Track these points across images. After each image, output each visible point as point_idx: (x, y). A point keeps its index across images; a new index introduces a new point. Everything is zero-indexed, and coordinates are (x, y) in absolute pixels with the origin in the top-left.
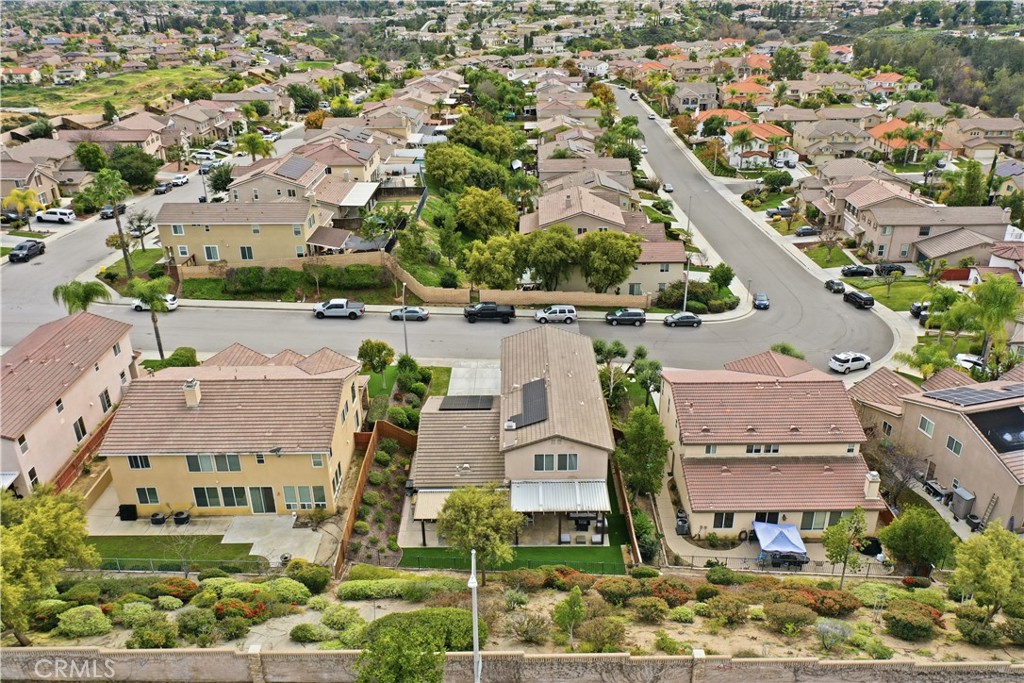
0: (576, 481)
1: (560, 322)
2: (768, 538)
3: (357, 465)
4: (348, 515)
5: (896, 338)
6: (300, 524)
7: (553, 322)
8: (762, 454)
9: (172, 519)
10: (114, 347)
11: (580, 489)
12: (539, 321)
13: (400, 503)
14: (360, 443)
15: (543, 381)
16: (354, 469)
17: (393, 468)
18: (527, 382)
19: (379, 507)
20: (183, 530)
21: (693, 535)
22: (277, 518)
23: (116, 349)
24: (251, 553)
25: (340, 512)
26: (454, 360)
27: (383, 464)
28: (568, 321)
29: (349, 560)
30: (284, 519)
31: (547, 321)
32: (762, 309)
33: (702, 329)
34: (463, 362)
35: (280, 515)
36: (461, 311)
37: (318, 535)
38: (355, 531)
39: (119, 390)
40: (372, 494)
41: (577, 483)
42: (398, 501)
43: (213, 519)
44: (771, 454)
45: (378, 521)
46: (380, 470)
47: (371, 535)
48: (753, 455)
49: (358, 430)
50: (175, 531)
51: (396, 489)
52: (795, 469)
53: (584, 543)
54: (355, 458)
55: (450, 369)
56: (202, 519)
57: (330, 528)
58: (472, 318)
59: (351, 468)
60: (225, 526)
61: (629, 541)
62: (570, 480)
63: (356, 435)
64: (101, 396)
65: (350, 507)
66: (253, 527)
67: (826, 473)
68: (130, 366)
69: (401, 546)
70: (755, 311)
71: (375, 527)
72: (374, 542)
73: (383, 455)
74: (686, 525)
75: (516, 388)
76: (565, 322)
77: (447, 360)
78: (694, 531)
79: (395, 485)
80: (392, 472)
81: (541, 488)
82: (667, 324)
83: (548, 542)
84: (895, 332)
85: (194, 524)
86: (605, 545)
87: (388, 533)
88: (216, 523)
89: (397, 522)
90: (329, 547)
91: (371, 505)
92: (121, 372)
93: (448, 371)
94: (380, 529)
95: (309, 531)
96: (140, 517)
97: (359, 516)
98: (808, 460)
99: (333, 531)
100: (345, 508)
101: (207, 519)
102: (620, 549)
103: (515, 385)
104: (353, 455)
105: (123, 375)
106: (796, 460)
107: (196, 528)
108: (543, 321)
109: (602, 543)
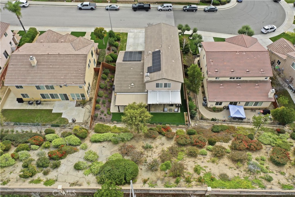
0: (170, 91)
1: (167, 10)
2: (233, 111)
3: (96, 79)
4: (93, 101)
5: (287, 16)
6: (78, 105)
7: (164, 10)
8: (235, 79)
9: (35, 102)
10: (5, 34)
11: (171, 94)
12: (159, 10)
13: (111, 94)
14: (96, 71)
15: (159, 51)
16: (95, 81)
17: (108, 80)
18: (154, 51)
19: (104, 97)
20: (39, 107)
21: (208, 107)
22: (70, 102)
23: (6, 35)
24: (62, 117)
25: (91, 100)
26: (128, 29)
27: (104, 79)
28: (170, 10)
29: (94, 120)
30: (72, 103)
31: (162, 10)
32: (240, 2)
33: (217, 13)
34: (132, 30)
35: (71, 101)
36: (131, 5)
37: (84, 110)
38: (96, 109)
39: (10, 48)
40: (101, 92)
41: (170, 92)
42: (110, 93)
43: (49, 102)
44: (238, 79)
45: (104, 103)
46: (103, 81)
47: (101, 109)
48: (232, 80)
49: (95, 67)
50: (36, 107)
51: (109, 89)
52: (246, 85)
53: (172, 111)
54: (95, 77)
55: (127, 33)
56: (45, 102)
57: (88, 106)
58: (135, 9)
59: (93, 81)
60: (53, 106)
61: (187, 111)
62: (168, 90)
63: (94, 68)
64: (4, 54)
65: (94, 97)
66: (62, 106)
67: (256, 87)
68: (13, 39)
69: (111, 112)
70: (237, 3)
71: (103, 106)
72: (102, 112)
73: (104, 76)
74: (206, 103)
75: (150, 53)
76: (168, 10)
77: (126, 29)
78: (209, 106)
79: (109, 87)
80: (108, 82)
81: (158, 94)
82: (205, 11)
83: (160, 111)
84: (286, 14)
85: (43, 104)
86: (179, 112)
87: (107, 107)
88: (50, 104)
89: (110, 102)
90: (88, 114)
91: (101, 97)
92: (9, 42)
93: (127, 34)
94: (104, 106)
95: (80, 108)
96: (25, 101)
97: (97, 102)
98: (251, 82)
99: (89, 107)
100: (93, 98)
101: (47, 102)
102: (183, 114)
103: (150, 52)
104: (94, 75)
105: (10, 43)
106: (246, 82)
107: (44, 106)
108: (160, 10)
109: (178, 111)
